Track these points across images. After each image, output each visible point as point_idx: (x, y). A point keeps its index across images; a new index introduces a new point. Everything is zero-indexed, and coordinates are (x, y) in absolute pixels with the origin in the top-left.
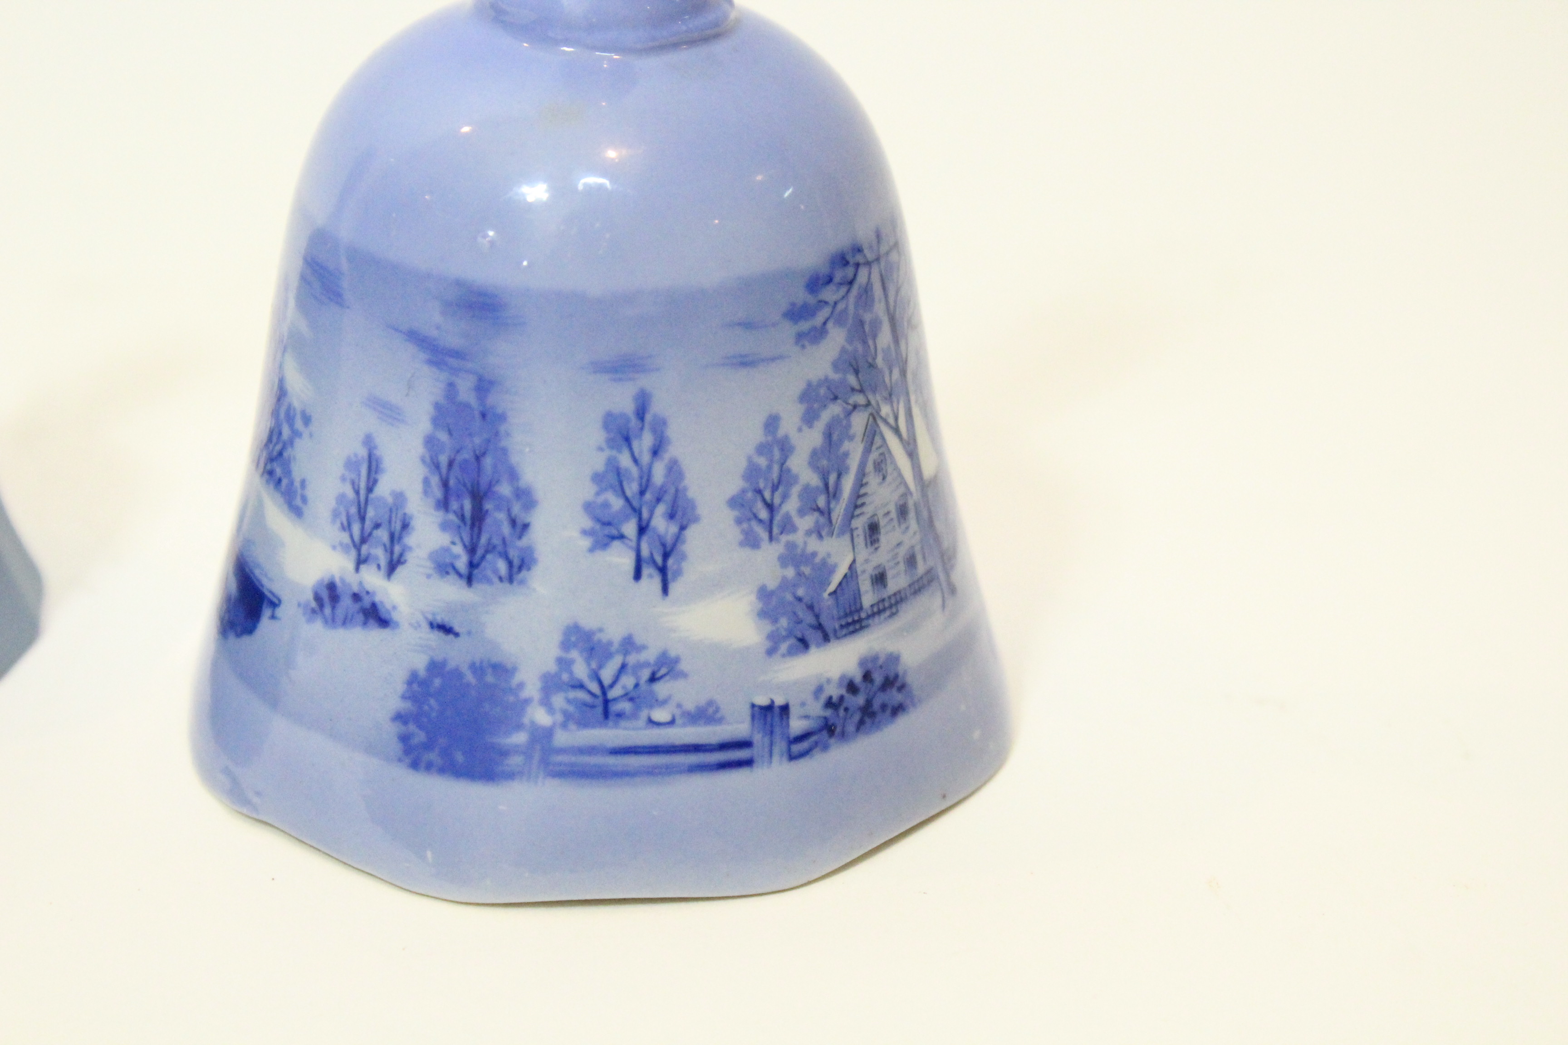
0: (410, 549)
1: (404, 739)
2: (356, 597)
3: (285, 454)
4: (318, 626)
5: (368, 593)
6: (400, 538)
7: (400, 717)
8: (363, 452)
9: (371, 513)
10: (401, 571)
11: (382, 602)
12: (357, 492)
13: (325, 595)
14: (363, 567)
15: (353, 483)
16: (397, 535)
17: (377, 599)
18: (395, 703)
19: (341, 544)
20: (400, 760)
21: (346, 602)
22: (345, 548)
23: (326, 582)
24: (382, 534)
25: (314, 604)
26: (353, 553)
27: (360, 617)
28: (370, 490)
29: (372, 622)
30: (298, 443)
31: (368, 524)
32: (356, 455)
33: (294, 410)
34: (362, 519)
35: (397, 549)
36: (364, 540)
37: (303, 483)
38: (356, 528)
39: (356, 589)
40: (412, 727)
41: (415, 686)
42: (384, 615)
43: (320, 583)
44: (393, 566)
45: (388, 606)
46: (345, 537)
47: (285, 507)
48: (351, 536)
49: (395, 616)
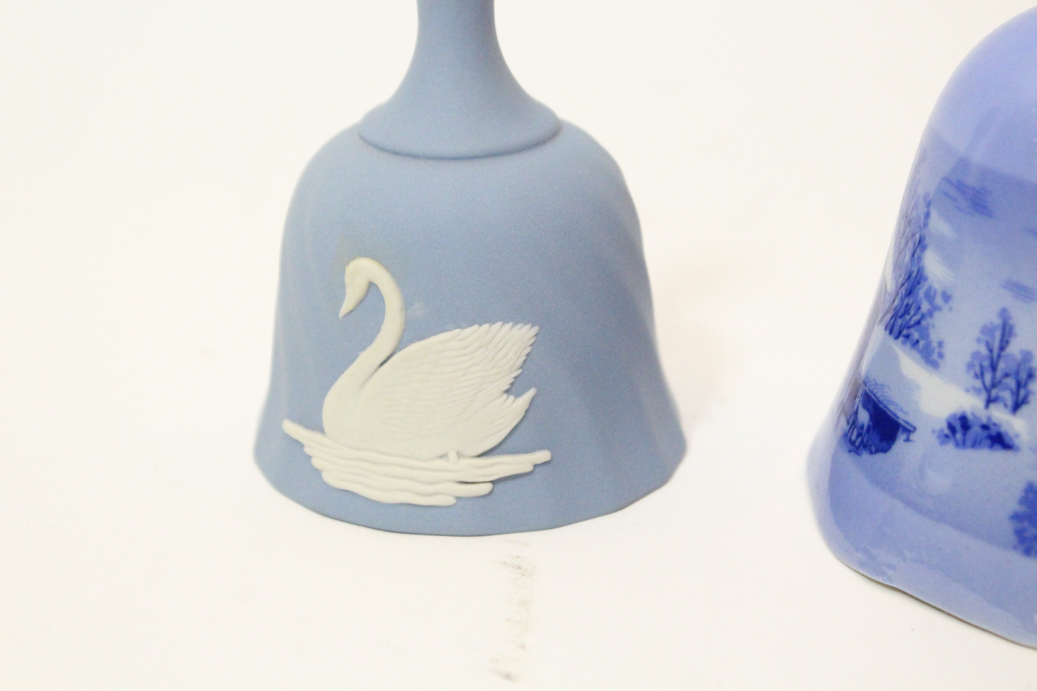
0: (1033, 393)
1: (1019, 533)
2: (985, 427)
3: (924, 323)
4: (950, 447)
5: (995, 425)
6: (1026, 384)
7: (1016, 517)
8: (998, 321)
9: (1002, 366)
10: (1024, 409)
11: (1006, 433)
12: (991, 351)
13: (958, 425)
14: (993, 407)
15: (987, 344)
16: (1023, 384)
17: (1003, 429)
18: (1014, 506)
19: (974, 388)
20: (1015, 548)
21: (976, 430)
22: (977, 391)
23: (959, 415)
24: (1011, 382)
25: (947, 431)
26: (984, 395)
27: (988, 442)
28: (1002, 348)
29: (998, 446)
30: (937, 314)
31: (999, 374)
32: (991, 323)
33: (935, 291)
34: (994, 370)
35: (1022, 393)
36: (994, 385)
37: (941, 344)
38: (988, 377)
39: (984, 421)
40: (1026, 524)
41: (1031, 496)
42: (1007, 440)
43: (953, 416)
44: (1016, 407)
45: (1011, 434)
46: (978, 383)
47: (923, 361)
48: (983, 383)
49: (1017, 442)
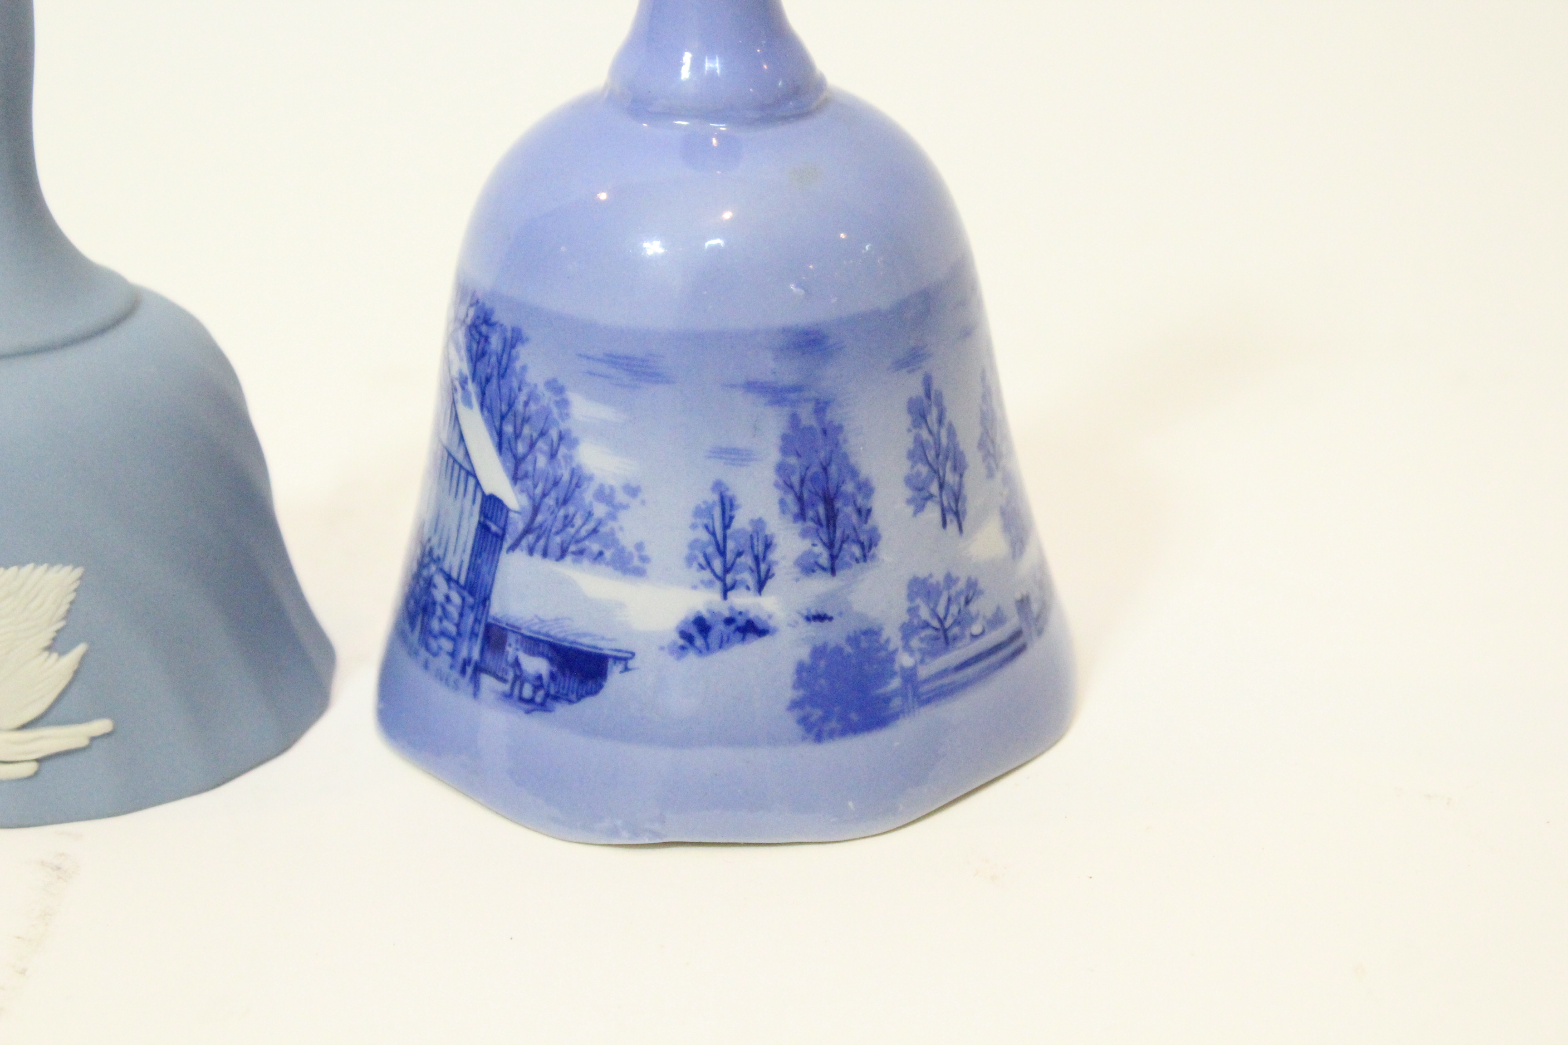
0: (776, 563)
1: (804, 721)
2: (729, 621)
3: (603, 530)
4: (692, 658)
5: (740, 613)
6: (764, 558)
7: (795, 705)
8: (716, 497)
9: (731, 545)
10: (770, 584)
11: (757, 617)
12: (713, 534)
13: (694, 631)
14: (730, 594)
15: (706, 527)
16: (761, 556)
17: (751, 616)
18: (789, 694)
19: (702, 582)
20: (804, 739)
21: (719, 628)
22: (708, 584)
23: (692, 618)
24: (747, 560)
25: (681, 642)
26: (718, 585)
27: (739, 635)
28: (726, 526)
29: (750, 636)
30: (622, 515)
31: (730, 556)
32: (705, 502)
33: (612, 489)
34: (722, 553)
35: (763, 567)
36: (727, 570)
37: (640, 546)
38: (717, 564)
39: (727, 614)
40: (808, 709)
41: (804, 674)
42: (760, 626)
43: (685, 622)
44: (761, 585)
45: (763, 617)
46: (707, 575)
47: (619, 573)
48: (713, 571)
49: (772, 623)
